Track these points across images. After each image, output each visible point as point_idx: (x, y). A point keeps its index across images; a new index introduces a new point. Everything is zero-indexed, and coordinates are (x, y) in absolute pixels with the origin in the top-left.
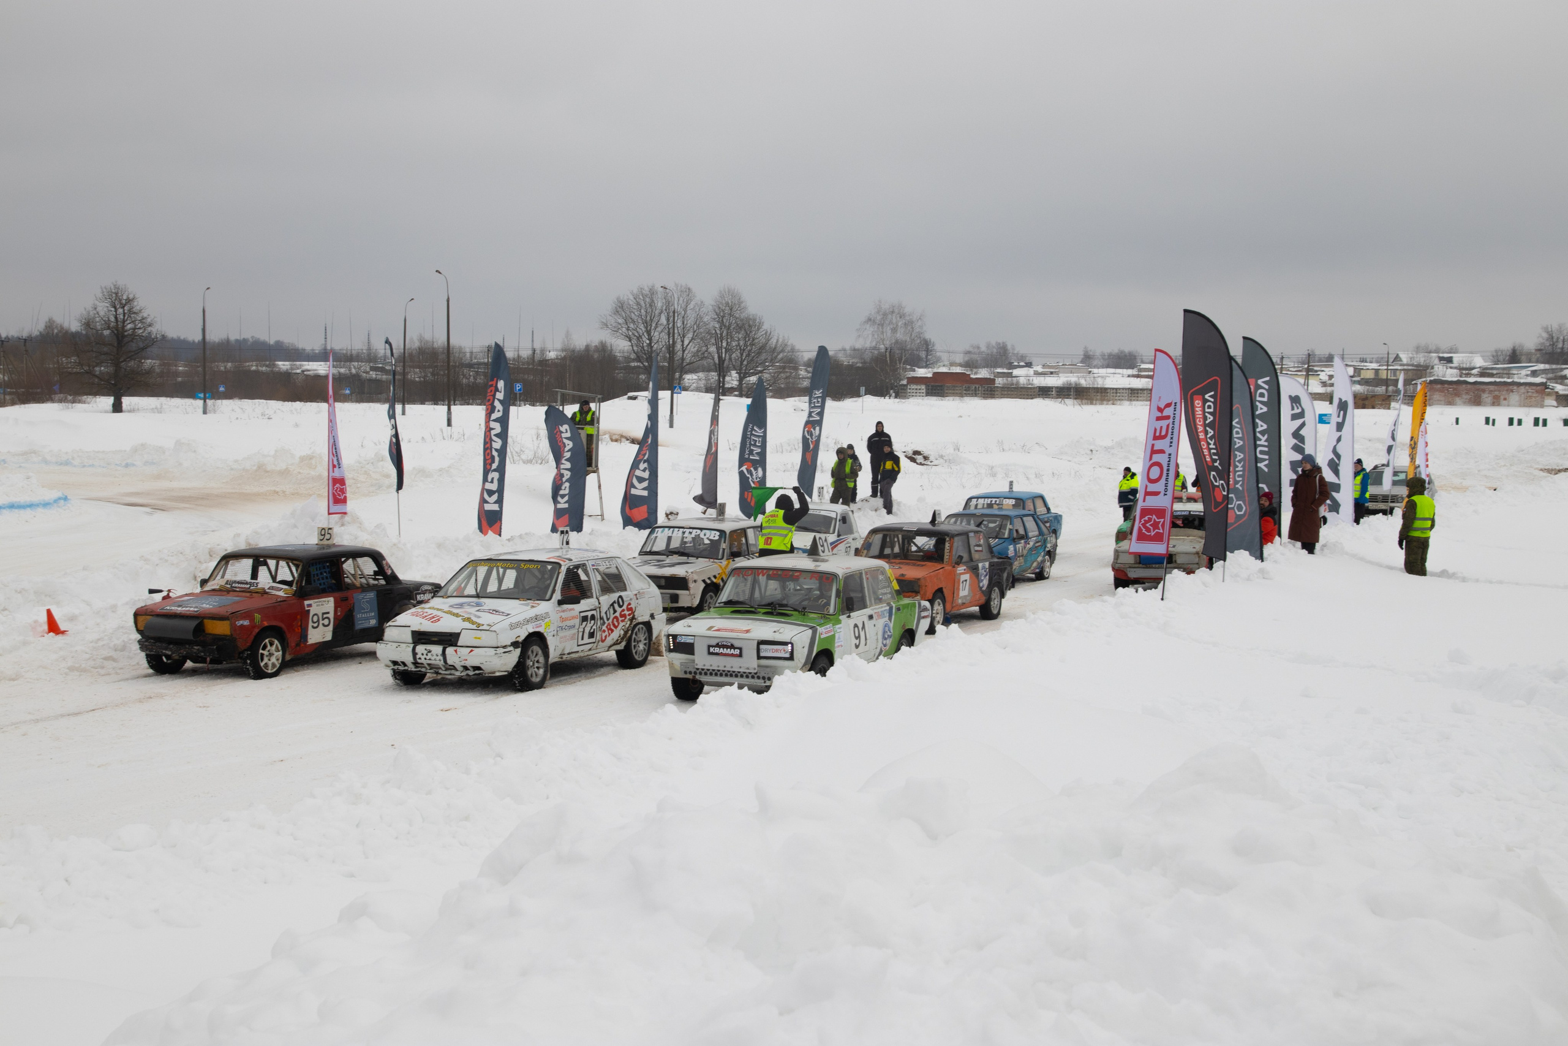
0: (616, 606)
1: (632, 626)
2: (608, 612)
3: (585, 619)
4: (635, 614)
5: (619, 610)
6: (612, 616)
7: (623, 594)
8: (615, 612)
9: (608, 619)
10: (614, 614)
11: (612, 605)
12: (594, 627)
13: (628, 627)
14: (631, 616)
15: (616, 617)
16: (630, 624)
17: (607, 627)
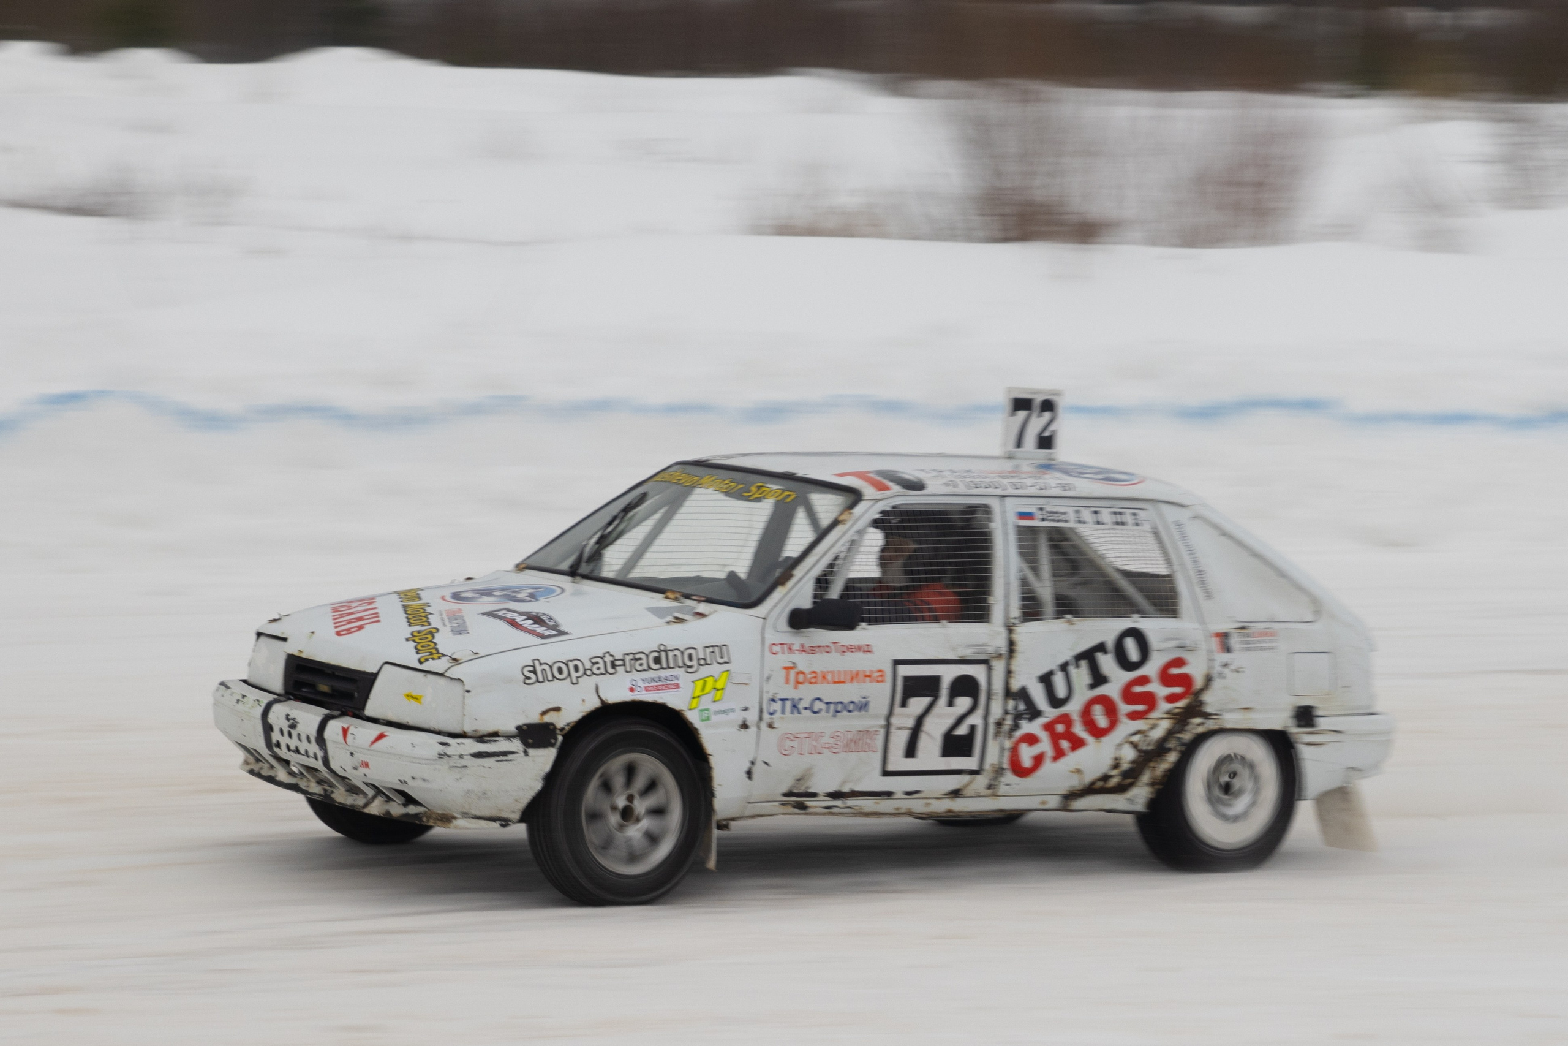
0: (1107, 663)
1: (1186, 736)
2: (1059, 681)
3: (925, 687)
4: (1202, 696)
5: (1118, 678)
6: (1082, 694)
7: (1149, 625)
8: (1099, 679)
9: (1056, 702)
10: (1093, 686)
11: (1089, 656)
12: (974, 720)
14: (1182, 704)
15: (1104, 700)
16: (1170, 734)
17: (1049, 727)
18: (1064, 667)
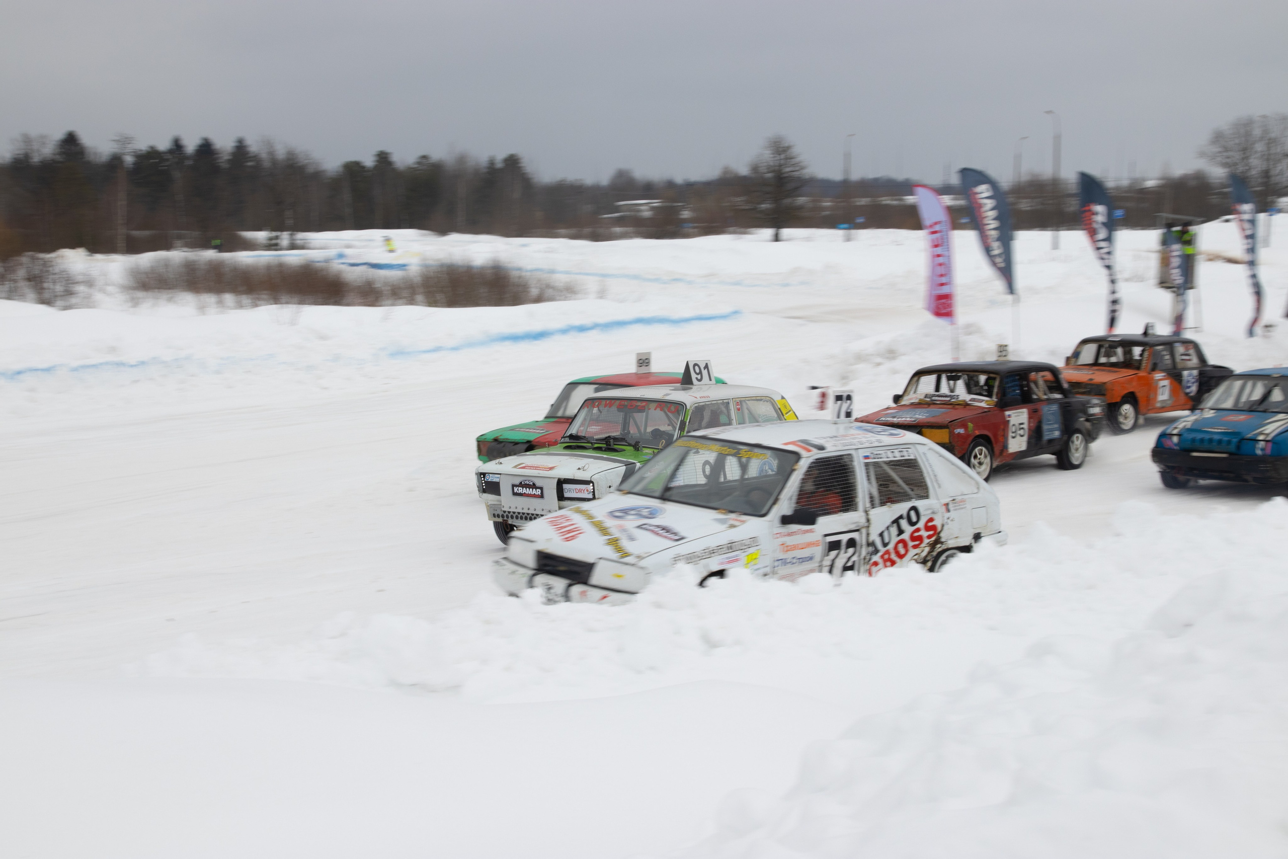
0: (904, 523)
1: (935, 554)
2: (886, 535)
3: (835, 546)
4: (942, 535)
5: (908, 529)
6: (895, 539)
7: (919, 504)
8: (901, 532)
9: (885, 545)
10: (899, 535)
11: (896, 521)
12: (855, 558)
13: (926, 556)
14: (933, 539)
15: (903, 541)
16: (929, 553)
17: (882, 557)
18: (888, 528)
